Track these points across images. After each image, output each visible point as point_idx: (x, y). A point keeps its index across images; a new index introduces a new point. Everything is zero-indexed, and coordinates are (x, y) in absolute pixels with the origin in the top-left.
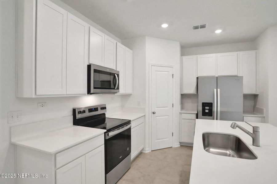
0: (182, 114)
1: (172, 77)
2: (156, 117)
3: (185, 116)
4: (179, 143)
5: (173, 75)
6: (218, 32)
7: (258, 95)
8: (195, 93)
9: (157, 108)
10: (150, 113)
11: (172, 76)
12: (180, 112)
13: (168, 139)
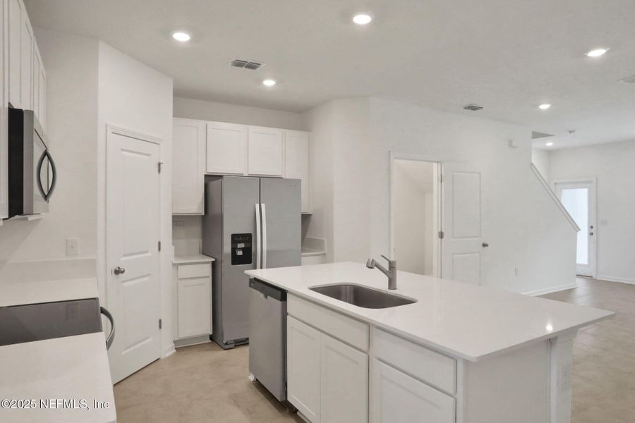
0: (179, 267)
1: (157, 169)
2: (123, 282)
3: (185, 271)
4: (173, 344)
5: (159, 164)
6: (269, 83)
7: (311, 215)
8: (201, 212)
9: (125, 255)
10: (109, 272)
11: (157, 166)
12: (175, 262)
13: (150, 340)
